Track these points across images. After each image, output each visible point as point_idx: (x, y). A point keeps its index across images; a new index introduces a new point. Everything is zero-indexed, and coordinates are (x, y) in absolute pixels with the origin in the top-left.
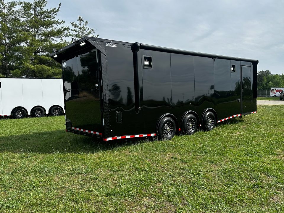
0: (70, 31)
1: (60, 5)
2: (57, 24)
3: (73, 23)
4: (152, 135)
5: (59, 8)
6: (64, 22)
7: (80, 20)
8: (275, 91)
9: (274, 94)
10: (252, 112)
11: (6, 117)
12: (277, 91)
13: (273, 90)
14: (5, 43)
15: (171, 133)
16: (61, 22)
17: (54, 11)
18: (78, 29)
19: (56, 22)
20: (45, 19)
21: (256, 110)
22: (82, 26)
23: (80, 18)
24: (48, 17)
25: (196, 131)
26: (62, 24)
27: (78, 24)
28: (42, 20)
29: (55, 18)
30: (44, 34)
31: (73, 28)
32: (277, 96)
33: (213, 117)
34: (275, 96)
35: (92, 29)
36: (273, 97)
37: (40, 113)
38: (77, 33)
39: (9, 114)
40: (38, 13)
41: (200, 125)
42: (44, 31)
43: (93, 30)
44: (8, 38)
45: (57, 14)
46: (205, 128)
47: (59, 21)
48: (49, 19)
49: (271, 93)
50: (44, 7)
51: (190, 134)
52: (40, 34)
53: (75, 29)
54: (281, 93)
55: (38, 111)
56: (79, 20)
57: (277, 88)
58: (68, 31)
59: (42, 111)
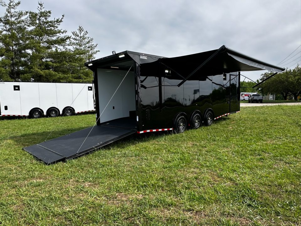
0: (71, 40)
1: (63, 16)
2: (60, 33)
3: (74, 32)
4: (171, 129)
5: (62, 18)
6: (66, 32)
7: (81, 30)
8: (244, 95)
9: (243, 98)
10: (237, 111)
11: (24, 117)
12: (245, 95)
13: (242, 94)
14: (12, 49)
15: (184, 128)
16: (64, 32)
17: (58, 21)
18: (78, 38)
19: (59, 32)
20: (48, 28)
21: (239, 110)
22: (82, 35)
23: (80, 28)
24: (51, 26)
25: (200, 126)
26: (64, 33)
27: (78, 33)
28: (46, 29)
29: (58, 27)
30: (48, 42)
31: (74, 37)
32: (245, 99)
33: (212, 115)
34: (244, 99)
35: (91, 38)
36: (242, 100)
37: (55, 113)
38: (77, 41)
39: (27, 114)
40: (43, 22)
41: (203, 122)
42: (48, 39)
43: (92, 40)
44: (15, 45)
45: (60, 24)
46: (206, 124)
47: (62, 31)
48: (53, 28)
49: (241, 97)
50: (49, 17)
51: (197, 128)
52: (45, 42)
53: (75, 37)
54: (249, 97)
55: (53, 111)
56: (79, 29)
57: (245, 93)
58: (69, 39)
59: (57, 112)
